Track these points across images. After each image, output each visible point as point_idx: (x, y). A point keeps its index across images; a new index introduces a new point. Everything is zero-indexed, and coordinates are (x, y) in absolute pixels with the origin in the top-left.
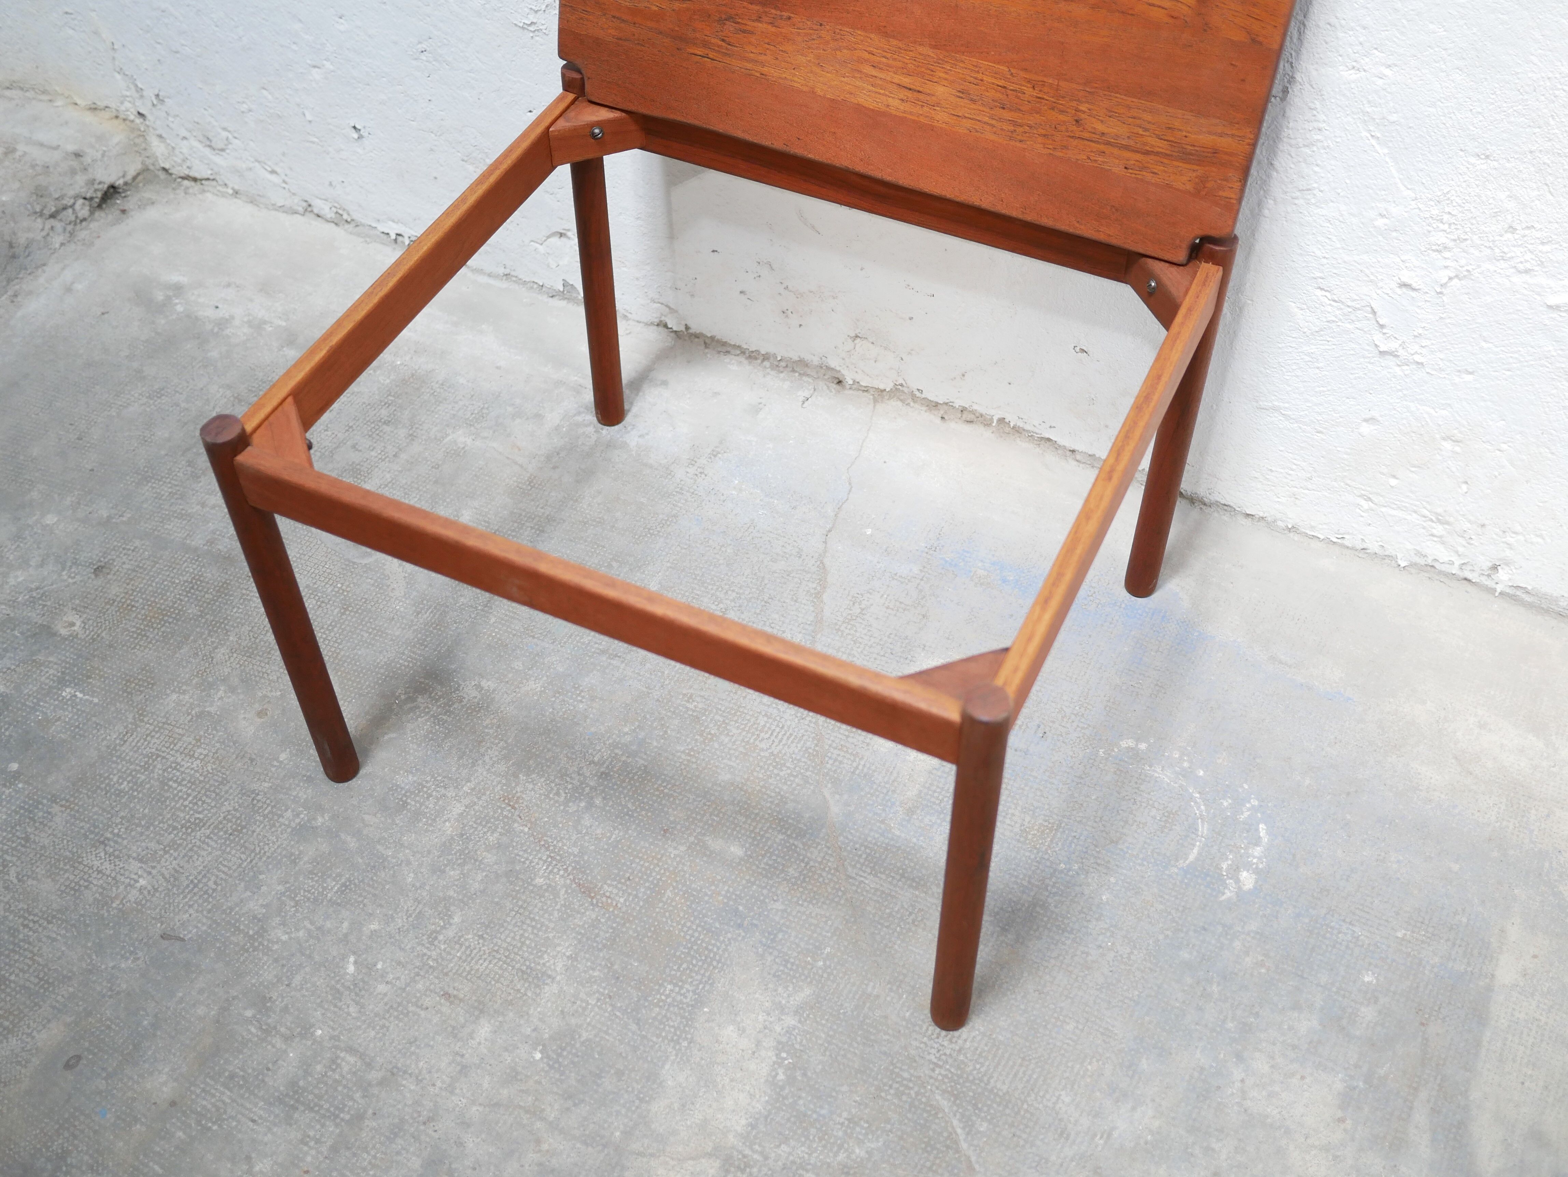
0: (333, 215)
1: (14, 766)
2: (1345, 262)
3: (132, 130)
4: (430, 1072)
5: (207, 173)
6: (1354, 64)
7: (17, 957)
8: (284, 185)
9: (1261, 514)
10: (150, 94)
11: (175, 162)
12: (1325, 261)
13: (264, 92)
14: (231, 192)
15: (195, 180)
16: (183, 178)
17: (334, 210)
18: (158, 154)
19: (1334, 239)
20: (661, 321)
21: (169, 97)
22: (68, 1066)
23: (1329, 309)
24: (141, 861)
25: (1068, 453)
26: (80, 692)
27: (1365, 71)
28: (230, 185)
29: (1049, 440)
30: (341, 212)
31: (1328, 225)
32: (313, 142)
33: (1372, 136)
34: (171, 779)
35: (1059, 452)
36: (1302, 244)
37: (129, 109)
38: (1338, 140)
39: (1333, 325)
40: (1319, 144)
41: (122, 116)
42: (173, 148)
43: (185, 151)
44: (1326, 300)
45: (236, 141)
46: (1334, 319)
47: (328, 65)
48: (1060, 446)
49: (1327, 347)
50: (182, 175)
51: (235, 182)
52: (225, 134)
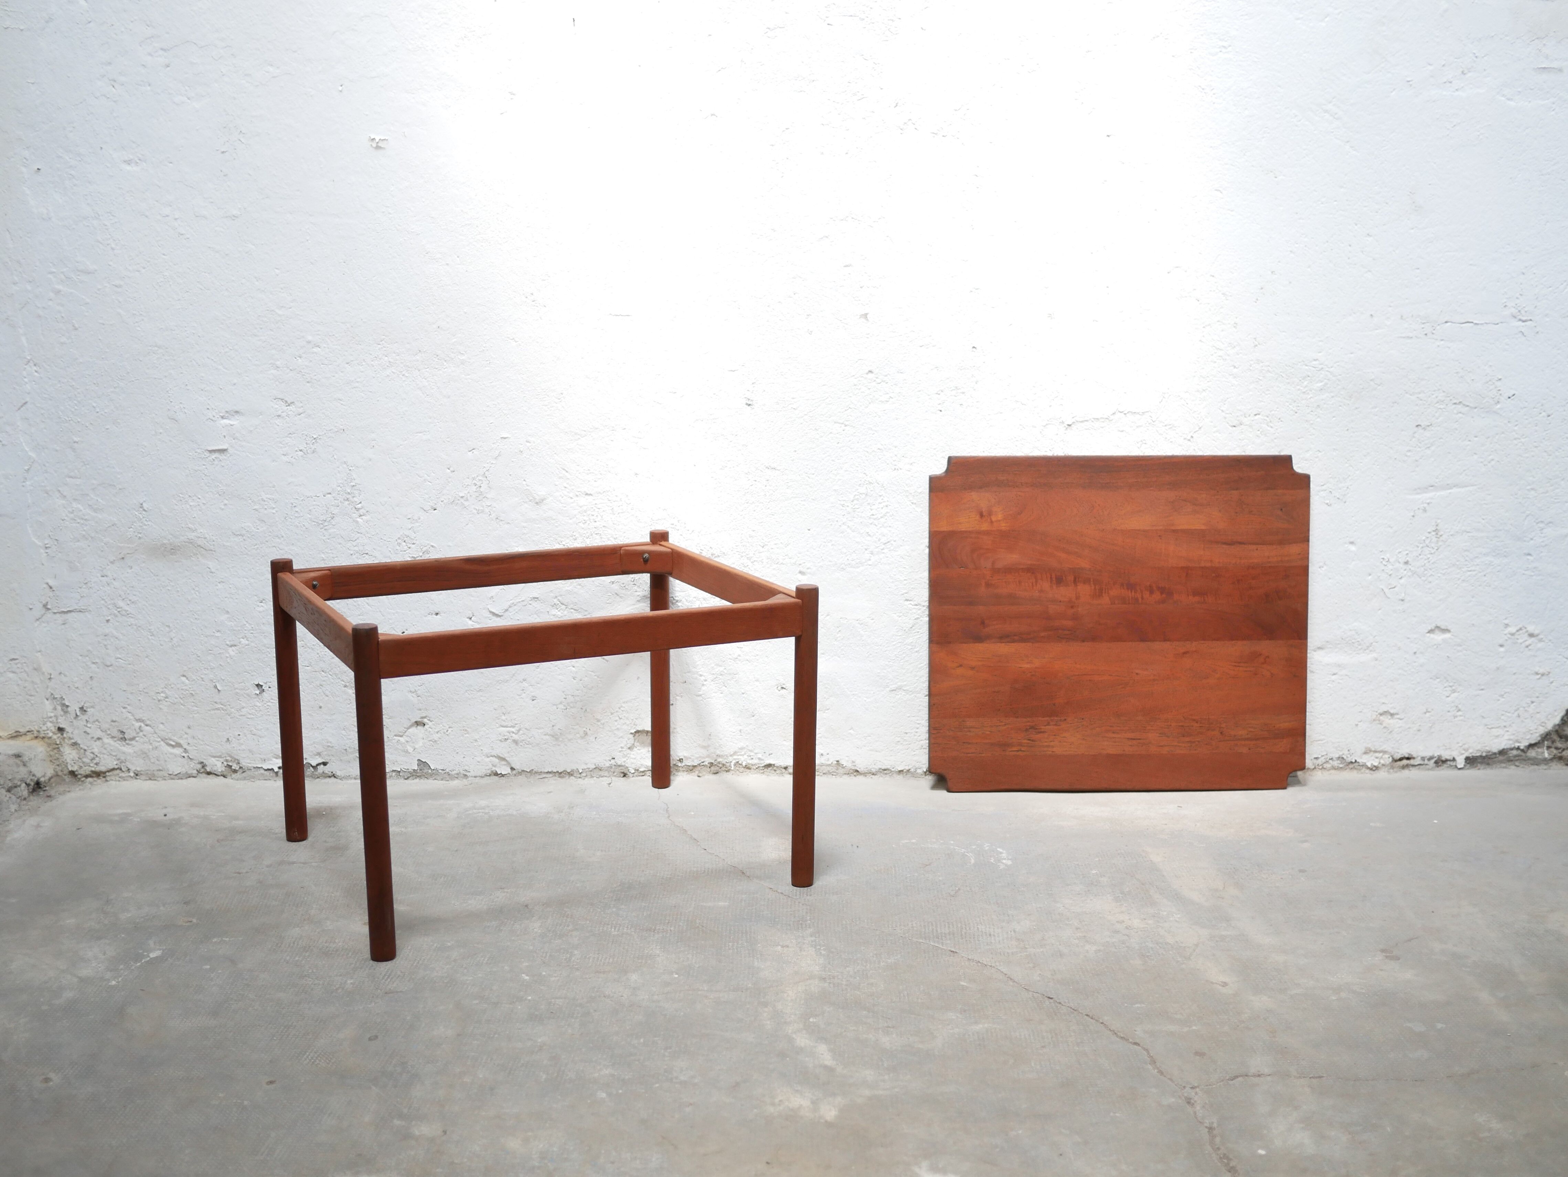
0: (223, 769)
1: (208, 967)
2: (916, 580)
3: (49, 745)
4: (615, 993)
5: (111, 763)
6: (895, 467)
7: (289, 1018)
8: (185, 755)
9: (907, 768)
10: (74, 707)
11: (83, 763)
12: (905, 582)
13: (184, 679)
14: (132, 774)
15: (97, 774)
16: (87, 776)
17: (225, 763)
18: (68, 761)
19: (907, 567)
20: (492, 772)
21: (92, 707)
22: (370, 1039)
23: (914, 611)
24: (341, 975)
25: (784, 770)
26: (227, 938)
27: (901, 469)
28: (133, 768)
29: (769, 765)
30: (230, 764)
31: (902, 560)
32: (218, 709)
33: (912, 503)
34: (329, 951)
35: (777, 772)
36: (892, 575)
37: (49, 728)
38: (897, 509)
39: (918, 621)
40: (888, 515)
41: (42, 735)
42: (85, 750)
43: (96, 750)
44: (911, 606)
45: (148, 728)
46: (918, 616)
47: (244, 641)
48: (777, 767)
49: (919, 636)
50: (88, 773)
51: (137, 765)
52: (137, 724)
